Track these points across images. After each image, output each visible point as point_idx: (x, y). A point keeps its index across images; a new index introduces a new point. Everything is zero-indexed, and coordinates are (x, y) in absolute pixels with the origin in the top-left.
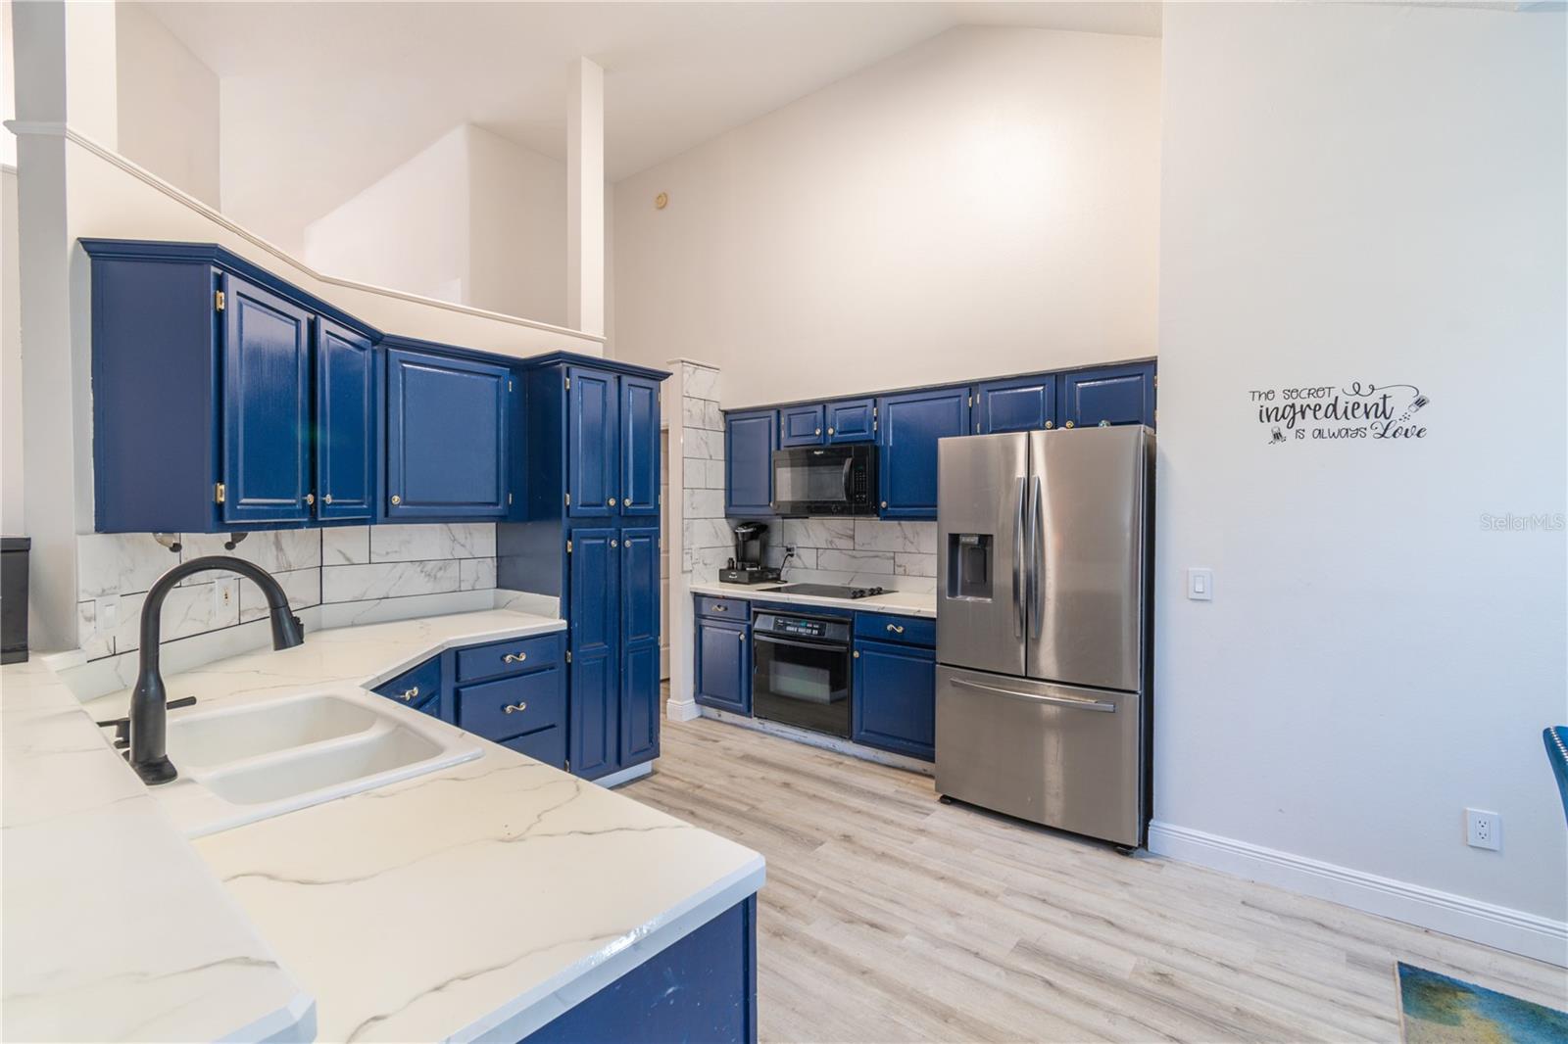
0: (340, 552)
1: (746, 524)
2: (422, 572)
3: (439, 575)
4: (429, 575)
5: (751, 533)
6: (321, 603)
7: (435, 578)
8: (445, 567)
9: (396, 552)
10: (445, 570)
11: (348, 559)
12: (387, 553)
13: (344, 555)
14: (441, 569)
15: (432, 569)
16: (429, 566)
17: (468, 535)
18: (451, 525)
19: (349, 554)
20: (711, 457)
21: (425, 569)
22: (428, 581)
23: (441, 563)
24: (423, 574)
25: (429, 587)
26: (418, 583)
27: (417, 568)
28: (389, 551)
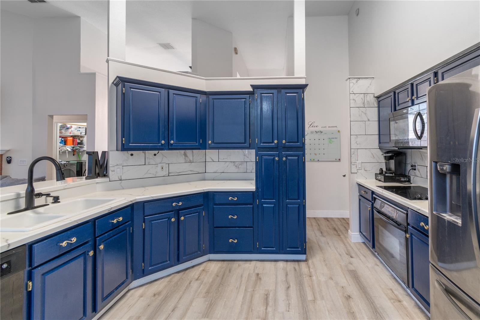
0: (210, 157)
1: (388, 152)
2: (234, 165)
3: (240, 166)
4: (236, 166)
5: (390, 156)
6: (206, 172)
7: (238, 168)
8: (242, 164)
9: (226, 158)
10: (242, 165)
11: (212, 160)
12: (224, 159)
13: (211, 159)
14: (240, 165)
15: (237, 165)
16: (237, 163)
17: (250, 154)
18: (243, 150)
19: (213, 159)
20: (369, 120)
21: (235, 165)
22: (236, 169)
23: (240, 163)
24: (234, 166)
25: (236, 170)
26: (233, 169)
27: (233, 164)
28: (224, 158)
